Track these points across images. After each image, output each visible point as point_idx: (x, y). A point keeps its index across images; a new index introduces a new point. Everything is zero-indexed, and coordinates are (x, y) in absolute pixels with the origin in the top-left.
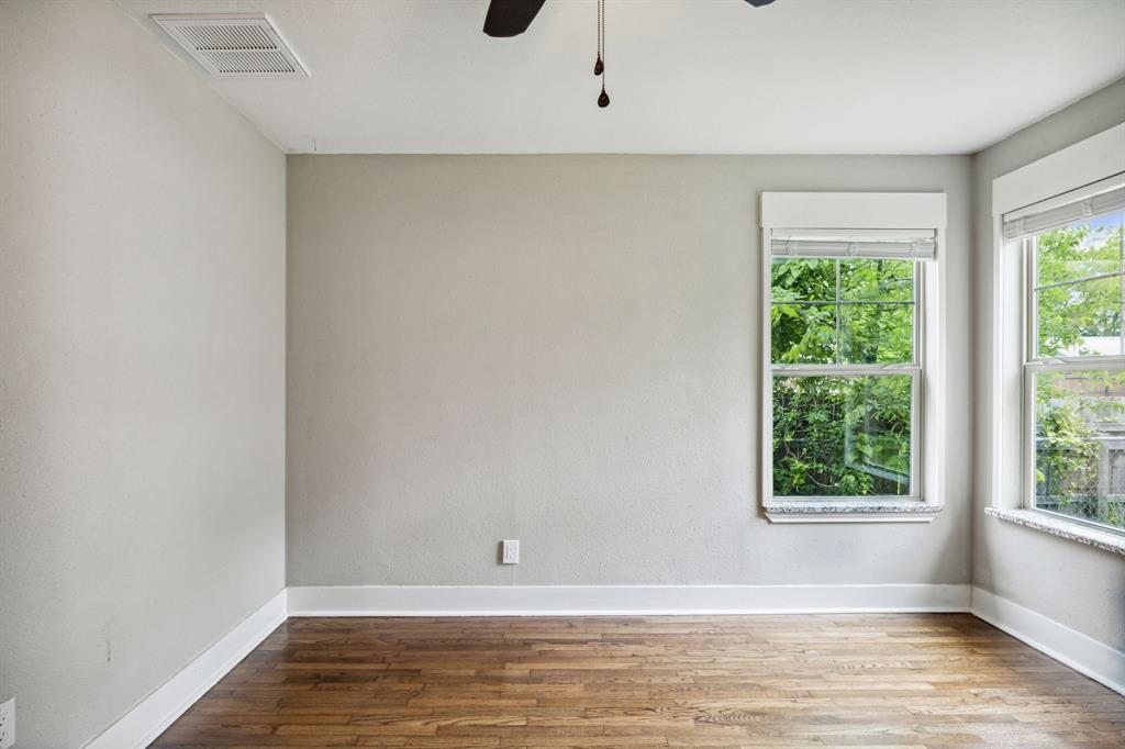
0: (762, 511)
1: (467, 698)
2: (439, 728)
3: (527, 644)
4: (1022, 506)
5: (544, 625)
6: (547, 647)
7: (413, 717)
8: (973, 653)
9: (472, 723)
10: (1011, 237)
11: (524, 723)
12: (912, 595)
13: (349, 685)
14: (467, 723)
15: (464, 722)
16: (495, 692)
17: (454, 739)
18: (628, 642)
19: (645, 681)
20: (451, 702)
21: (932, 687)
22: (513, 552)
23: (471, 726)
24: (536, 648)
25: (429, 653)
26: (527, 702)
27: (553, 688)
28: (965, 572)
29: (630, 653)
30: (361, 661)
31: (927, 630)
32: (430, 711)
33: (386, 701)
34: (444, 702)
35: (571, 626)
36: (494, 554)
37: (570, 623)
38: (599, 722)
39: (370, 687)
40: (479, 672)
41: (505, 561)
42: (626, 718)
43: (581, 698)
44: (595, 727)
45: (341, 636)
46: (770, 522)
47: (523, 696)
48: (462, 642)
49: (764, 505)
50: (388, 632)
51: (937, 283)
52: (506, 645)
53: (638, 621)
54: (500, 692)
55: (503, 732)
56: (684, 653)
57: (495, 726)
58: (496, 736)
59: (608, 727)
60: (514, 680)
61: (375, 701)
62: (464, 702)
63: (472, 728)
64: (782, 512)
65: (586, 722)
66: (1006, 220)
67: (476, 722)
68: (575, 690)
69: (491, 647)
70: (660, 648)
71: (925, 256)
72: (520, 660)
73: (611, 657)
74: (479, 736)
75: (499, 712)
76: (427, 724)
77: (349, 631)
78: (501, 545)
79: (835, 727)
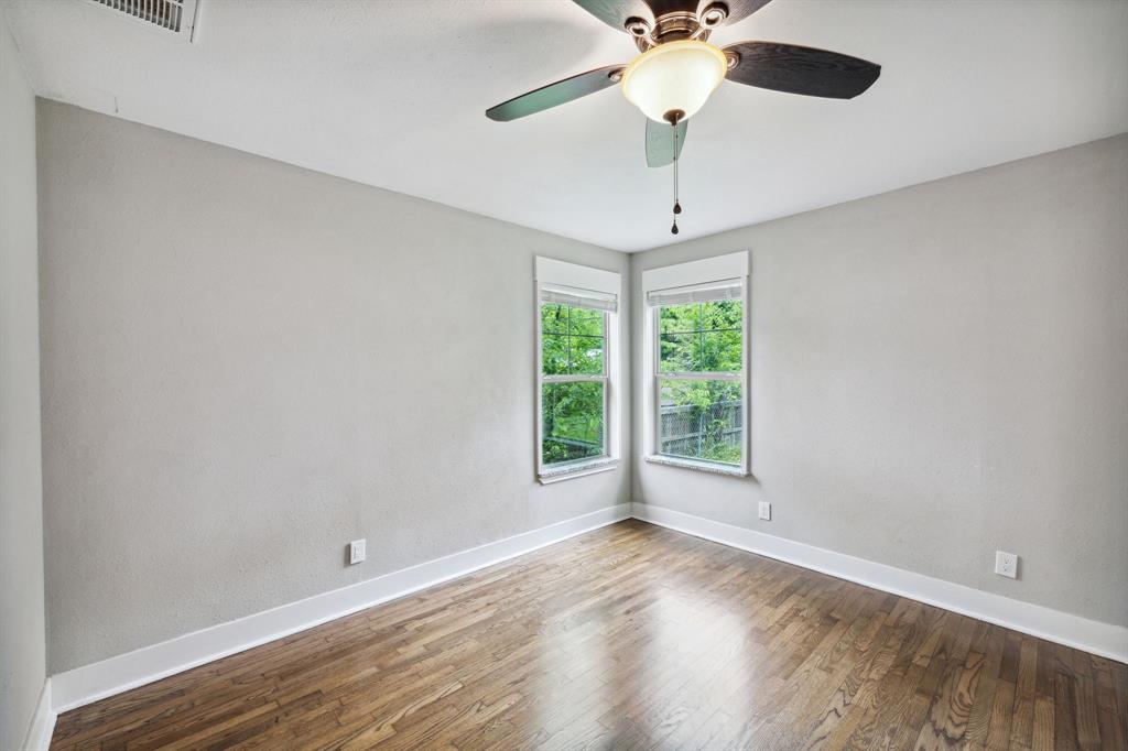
0: (537, 478)
1: (392, 691)
2: (393, 726)
3: (399, 628)
4: (656, 453)
5: (398, 607)
6: (418, 624)
7: (360, 731)
8: (649, 539)
9: (419, 706)
10: (652, 305)
11: (460, 686)
12: (608, 514)
13: (250, 740)
14: (414, 710)
15: (411, 709)
16: (412, 675)
17: (417, 727)
18: (476, 597)
19: (512, 618)
20: (381, 701)
21: (648, 563)
22: (360, 551)
23: (420, 709)
24: (411, 628)
25: (311, 673)
26: (446, 670)
27: (457, 650)
28: (628, 495)
29: (484, 604)
30: (237, 713)
31: (622, 533)
32: (369, 718)
33: (313, 734)
34: (376, 704)
35: (422, 600)
36: (340, 558)
37: (419, 598)
38: (510, 658)
39: (281, 729)
40: (380, 666)
41: (353, 561)
42: (524, 648)
43: (483, 649)
44: (511, 663)
45: (178, 701)
46: (542, 484)
47: (438, 668)
48: (336, 650)
49: (539, 473)
50: (238, 673)
51: (615, 325)
52: (381, 636)
53: (467, 580)
54: (417, 673)
55: (452, 700)
56: (517, 590)
57: (439, 699)
58: (448, 706)
59: (521, 658)
60: (418, 659)
61: (300, 739)
62: (392, 696)
63: (424, 710)
64: (550, 476)
65: (502, 663)
66: (650, 294)
67: (423, 704)
68: (472, 645)
69: (370, 642)
70: (500, 593)
71: (611, 310)
72: (405, 642)
73: (475, 611)
74: (435, 713)
75: (432, 688)
76: (379, 729)
77: (181, 693)
78: (348, 548)
79: (630, 601)
